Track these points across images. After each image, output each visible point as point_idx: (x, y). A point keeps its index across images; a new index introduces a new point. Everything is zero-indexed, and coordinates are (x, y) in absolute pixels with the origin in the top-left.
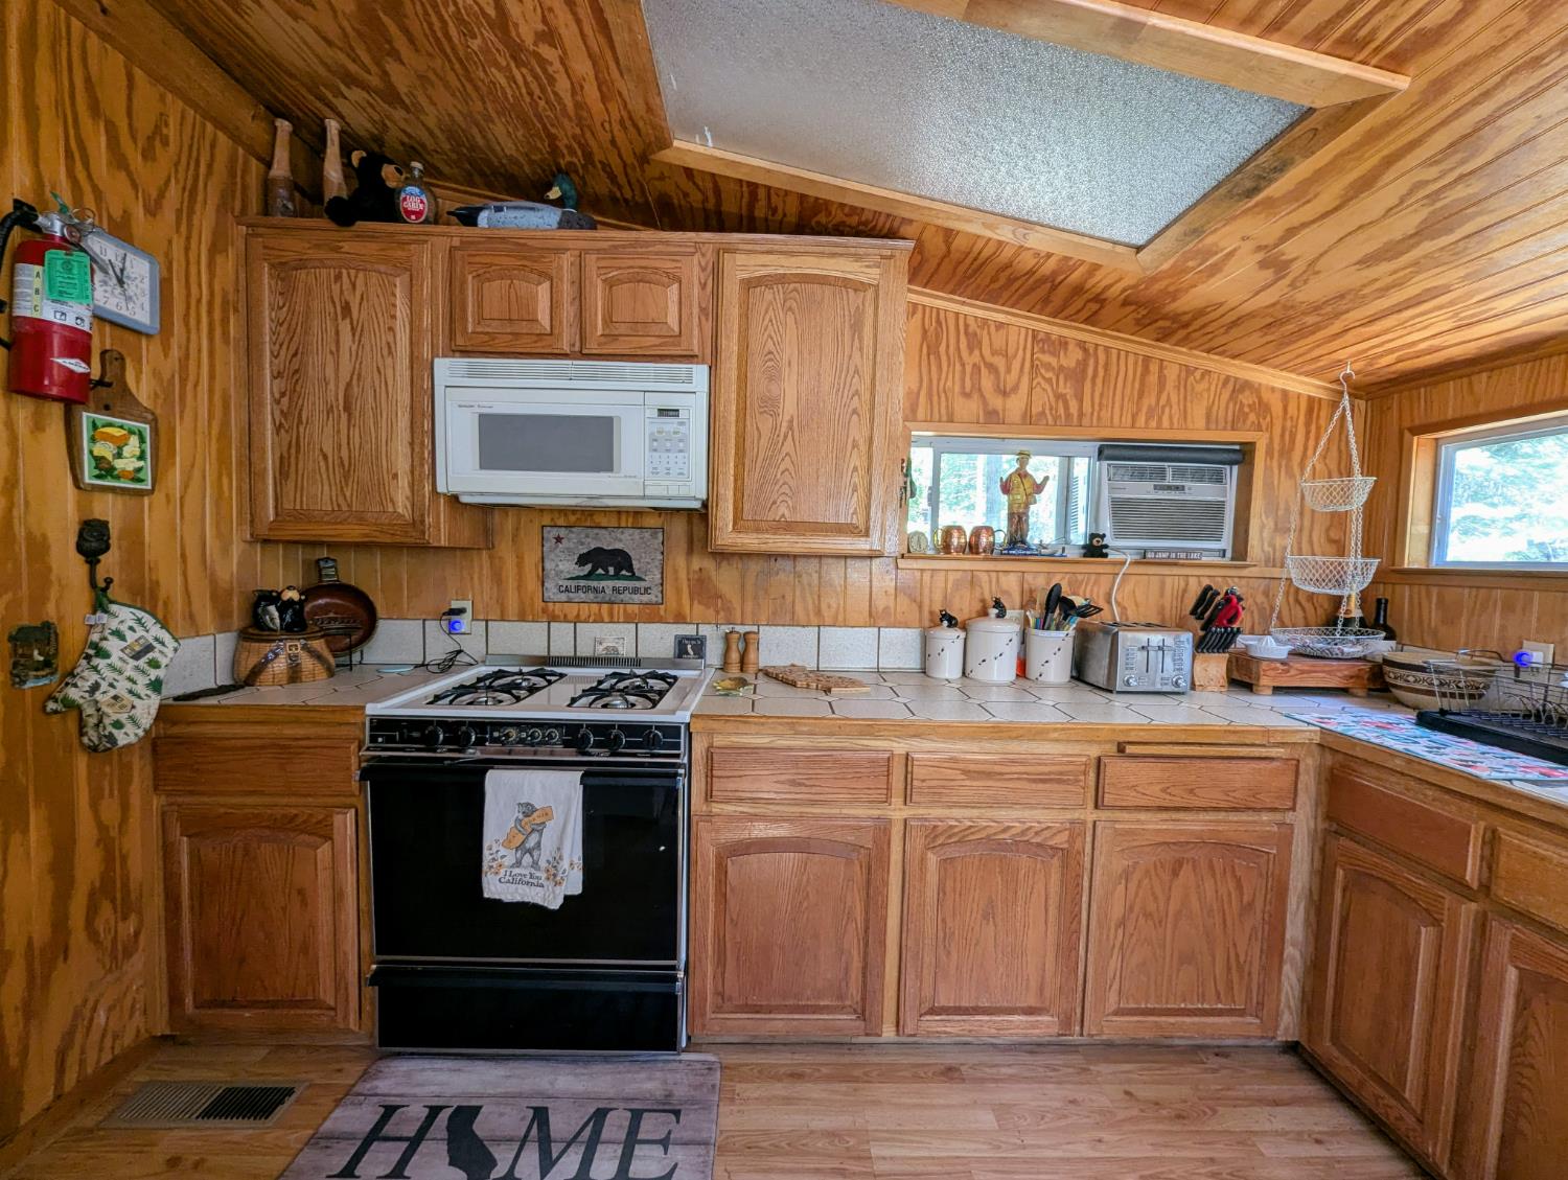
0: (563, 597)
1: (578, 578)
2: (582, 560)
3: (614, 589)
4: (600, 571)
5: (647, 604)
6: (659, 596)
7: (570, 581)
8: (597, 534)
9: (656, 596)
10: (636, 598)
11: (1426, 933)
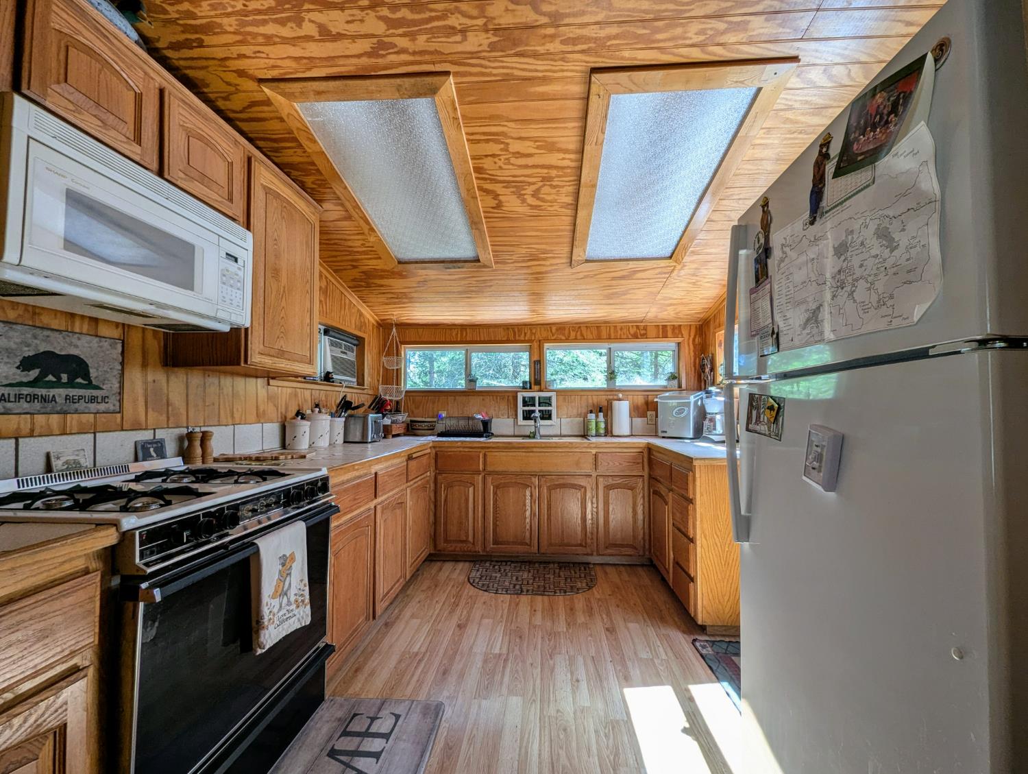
1: (21, 384)
3: (67, 398)
5: (104, 413)
6: (118, 404)
7: (8, 388)
8: (48, 336)
9: (114, 405)
10: (93, 407)
11: (471, 489)
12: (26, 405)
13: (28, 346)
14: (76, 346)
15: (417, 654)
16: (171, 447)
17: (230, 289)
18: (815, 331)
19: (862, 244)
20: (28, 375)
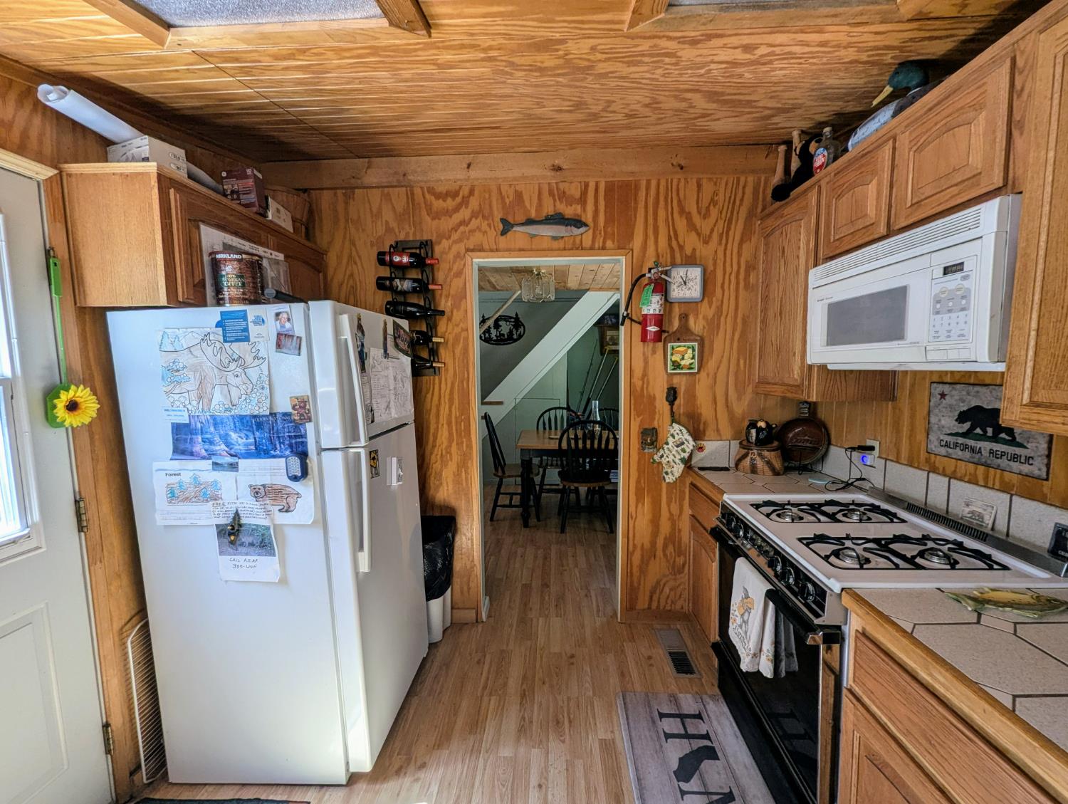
0: (943, 451)
1: (956, 434)
2: (962, 418)
3: (991, 452)
4: (978, 431)
5: (1027, 476)
6: (1044, 469)
7: (950, 437)
9: (1040, 470)
10: (1015, 466)
12: (960, 453)
13: (963, 401)
20: (962, 427)
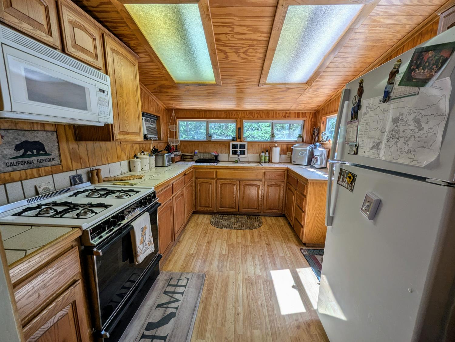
0: (10, 169)
1: (17, 157)
2: (18, 148)
3: (38, 161)
4: (29, 153)
5: (54, 165)
6: (59, 161)
7: (12, 160)
8: (24, 134)
9: (58, 161)
10: (50, 163)
11: (211, 186)
12: (22, 166)
13: (17, 139)
14: (37, 137)
15: (192, 254)
16: (84, 178)
17: (103, 107)
18: (376, 152)
19: (406, 121)
